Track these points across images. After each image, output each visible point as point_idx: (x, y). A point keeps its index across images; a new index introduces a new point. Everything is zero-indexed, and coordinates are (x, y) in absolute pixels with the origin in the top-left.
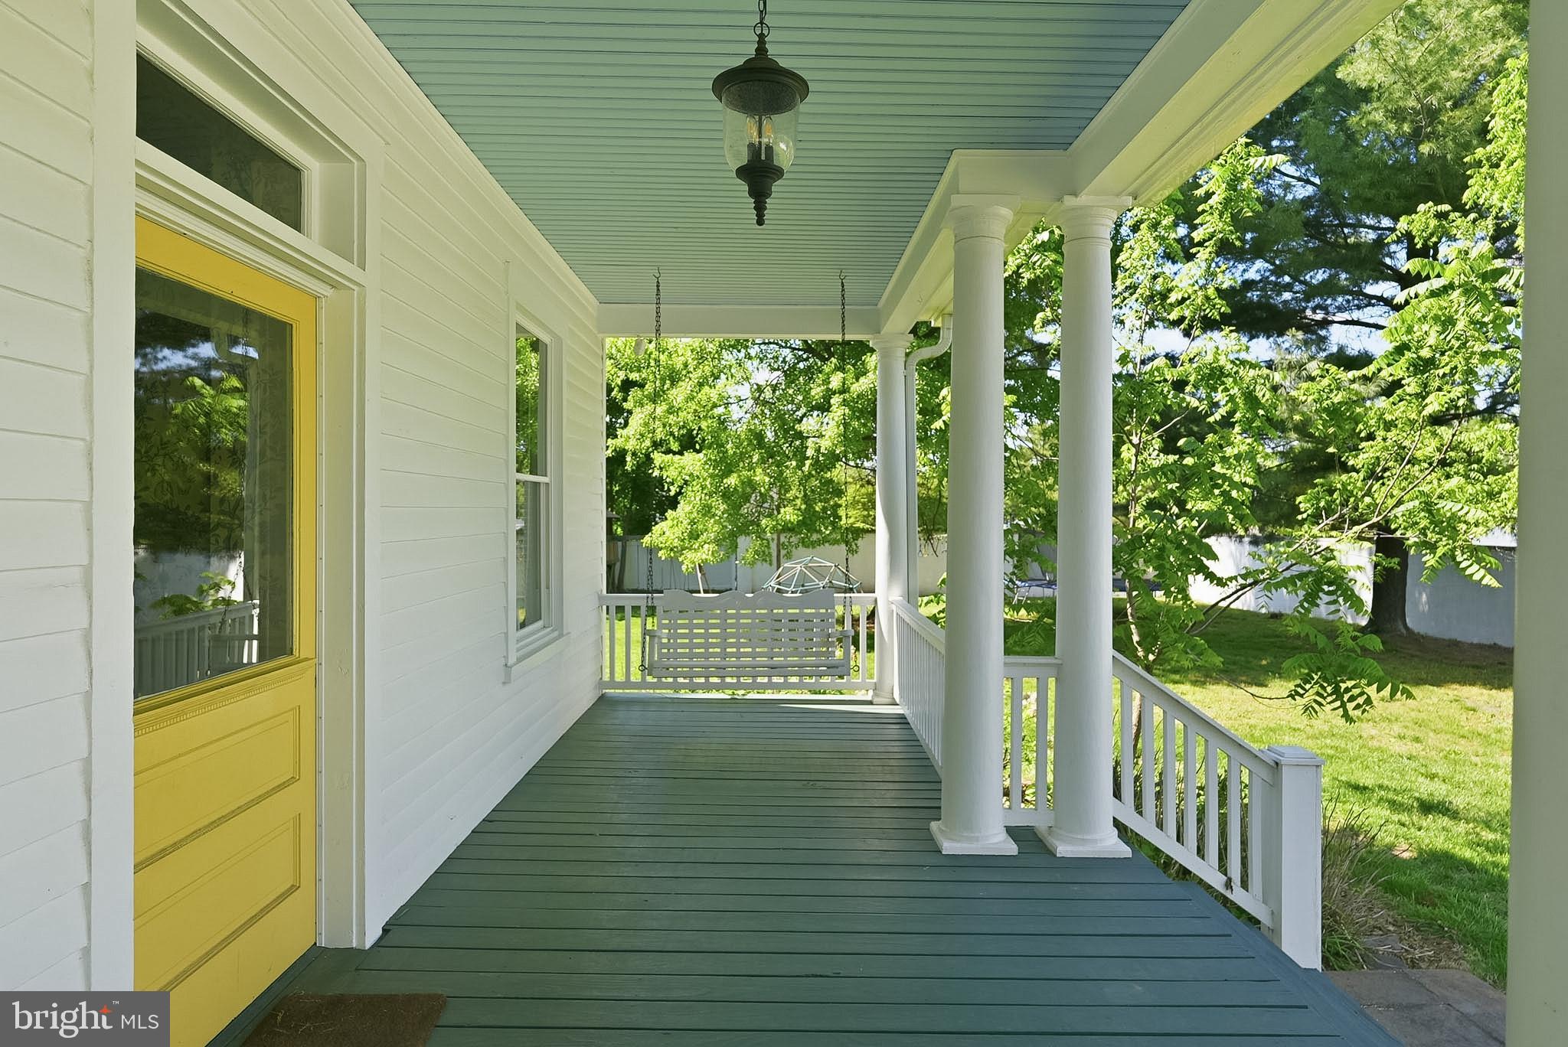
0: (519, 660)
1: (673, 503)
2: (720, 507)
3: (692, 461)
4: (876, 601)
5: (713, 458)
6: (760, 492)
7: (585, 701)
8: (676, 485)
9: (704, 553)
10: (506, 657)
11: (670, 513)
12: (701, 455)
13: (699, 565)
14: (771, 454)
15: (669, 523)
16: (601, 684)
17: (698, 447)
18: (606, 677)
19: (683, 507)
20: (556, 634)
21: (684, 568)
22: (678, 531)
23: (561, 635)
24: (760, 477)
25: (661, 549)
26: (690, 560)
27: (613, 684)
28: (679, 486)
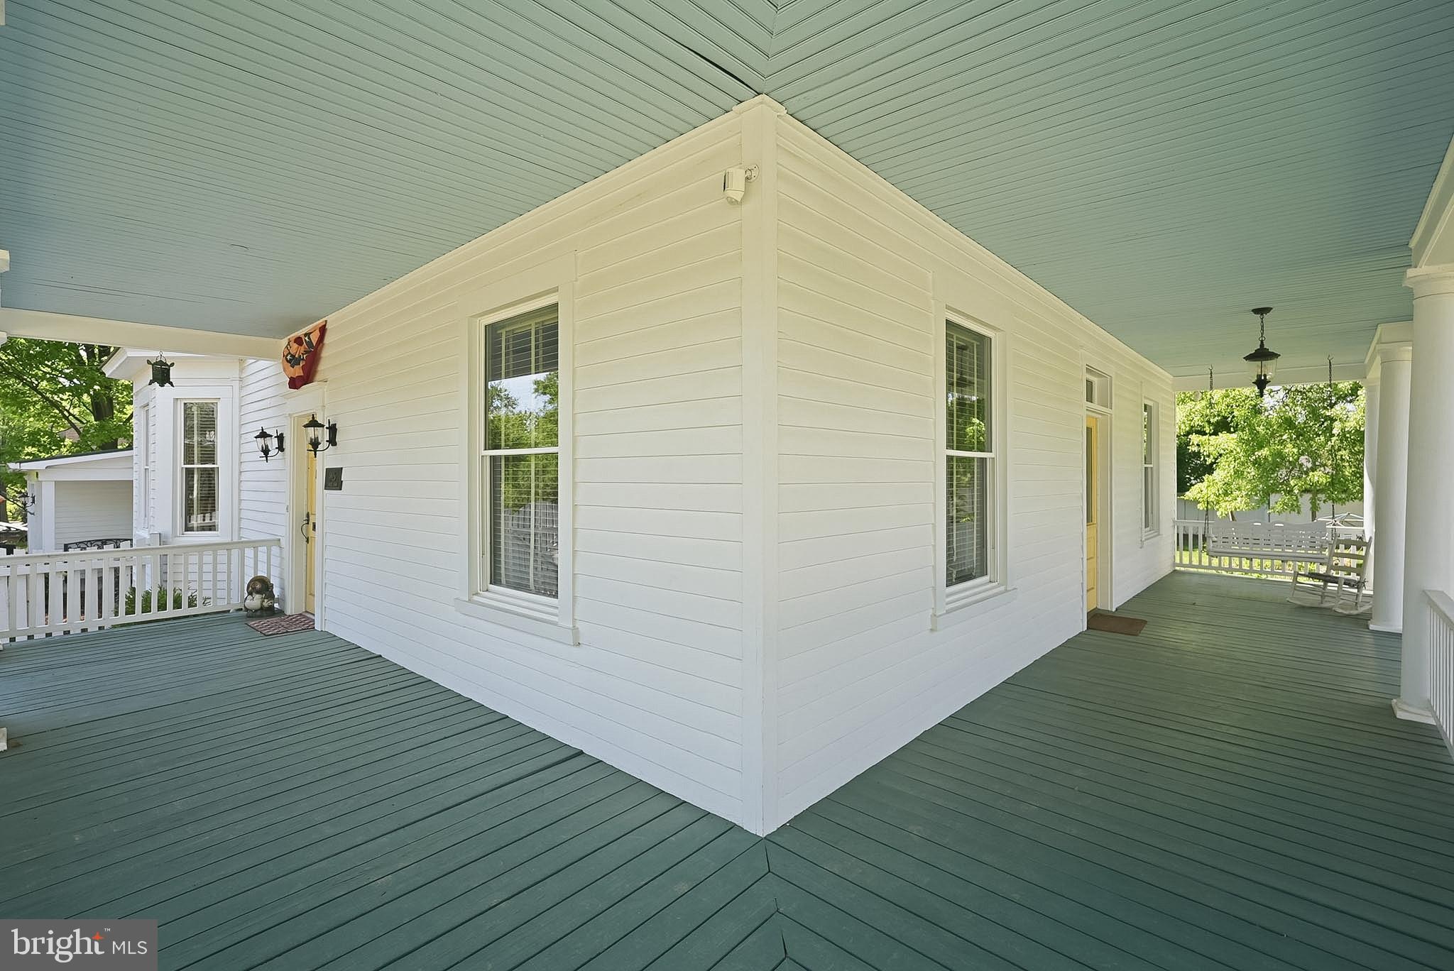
0: (1146, 540)
1: (1210, 469)
2: (1252, 472)
3: (1226, 440)
4: (1364, 531)
5: (1246, 438)
6: (1289, 461)
7: (1168, 571)
8: (1212, 457)
9: (1239, 502)
10: (1142, 538)
11: (1206, 477)
12: (1235, 436)
13: (1231, 512)
14: (1301, 433)
15: (1206, 484)
16: (1175, 564)
17: (1232, 429)
18: (1178, 561)
19: (1219, 475)
20: (1156, 534)
21: (1219, 513)
22: (1214, 490)
23: (1159, 535)
24: (1290, 449)
25: (1199, 503)
26: (1224, 509)
27: (1181, 565)
28: (1214, 458)
